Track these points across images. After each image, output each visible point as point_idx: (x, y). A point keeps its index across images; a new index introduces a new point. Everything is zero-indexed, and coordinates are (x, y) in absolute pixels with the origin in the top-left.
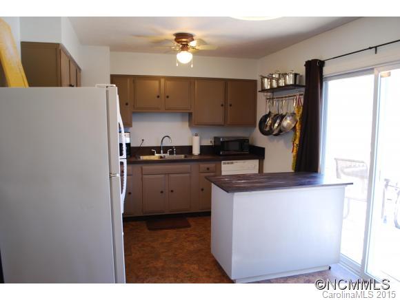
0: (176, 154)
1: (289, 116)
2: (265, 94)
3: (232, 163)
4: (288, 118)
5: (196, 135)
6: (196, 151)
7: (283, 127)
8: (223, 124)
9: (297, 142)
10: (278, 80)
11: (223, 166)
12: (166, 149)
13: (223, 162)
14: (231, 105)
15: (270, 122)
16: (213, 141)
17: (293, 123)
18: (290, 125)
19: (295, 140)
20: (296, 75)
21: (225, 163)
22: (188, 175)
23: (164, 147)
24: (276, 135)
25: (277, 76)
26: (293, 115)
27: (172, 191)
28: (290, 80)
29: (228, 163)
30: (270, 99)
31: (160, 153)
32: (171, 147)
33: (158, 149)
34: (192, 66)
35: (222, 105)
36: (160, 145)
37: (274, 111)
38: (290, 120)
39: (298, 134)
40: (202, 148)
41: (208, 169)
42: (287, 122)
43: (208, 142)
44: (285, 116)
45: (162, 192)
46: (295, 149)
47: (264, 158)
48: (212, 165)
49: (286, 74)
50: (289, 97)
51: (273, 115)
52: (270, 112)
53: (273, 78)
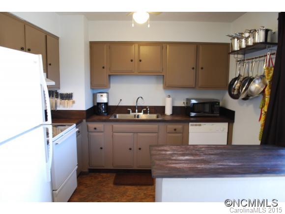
0: (150, 113)
1: (258, 79)
2: (236, 56)
3: (200, 125)
4: (257, 81)
5: (169, 96)
6: (168, 111)
7: (251, 91)
8: (194, 86)
9: (265, 109)
10: (247, 39)
11: (190, 127)
12: (140, 109)
13: (190, 124)
14: (202, 68)
15: (238, 85)
16: (185, 102)
17: (262, 87)
18: (259, 89)
19: (263, 107)
20: (267, 31)
21: (192, 125)
22: (155, 134)
23: (138, 107)
24: (244, 99)
25: (247, 35)
26: (262, 77)
27: (140, 149)
28: (260, 37)
29: (196, 125)
30: (240, 61)
31: (135, 112)
32: (145, 107)
33: (133, 109)
34: (149, 26)
35: (193, 68)
36: (135, 105)
37: (244, 74)
38: (259, 84)
39: (267, 100)
40: (175, 109)
41: (175, 130)
42: (255, 86)
43: (180, 103)
44: (254, 78)
45: (130, 149)
46: (263, 117)
47: (233, 122)
48: (179, 126)
49: (255, 31)
50: (260, 57)
51: (241, 78)
52: (240, 75)
53: (242, 38)
